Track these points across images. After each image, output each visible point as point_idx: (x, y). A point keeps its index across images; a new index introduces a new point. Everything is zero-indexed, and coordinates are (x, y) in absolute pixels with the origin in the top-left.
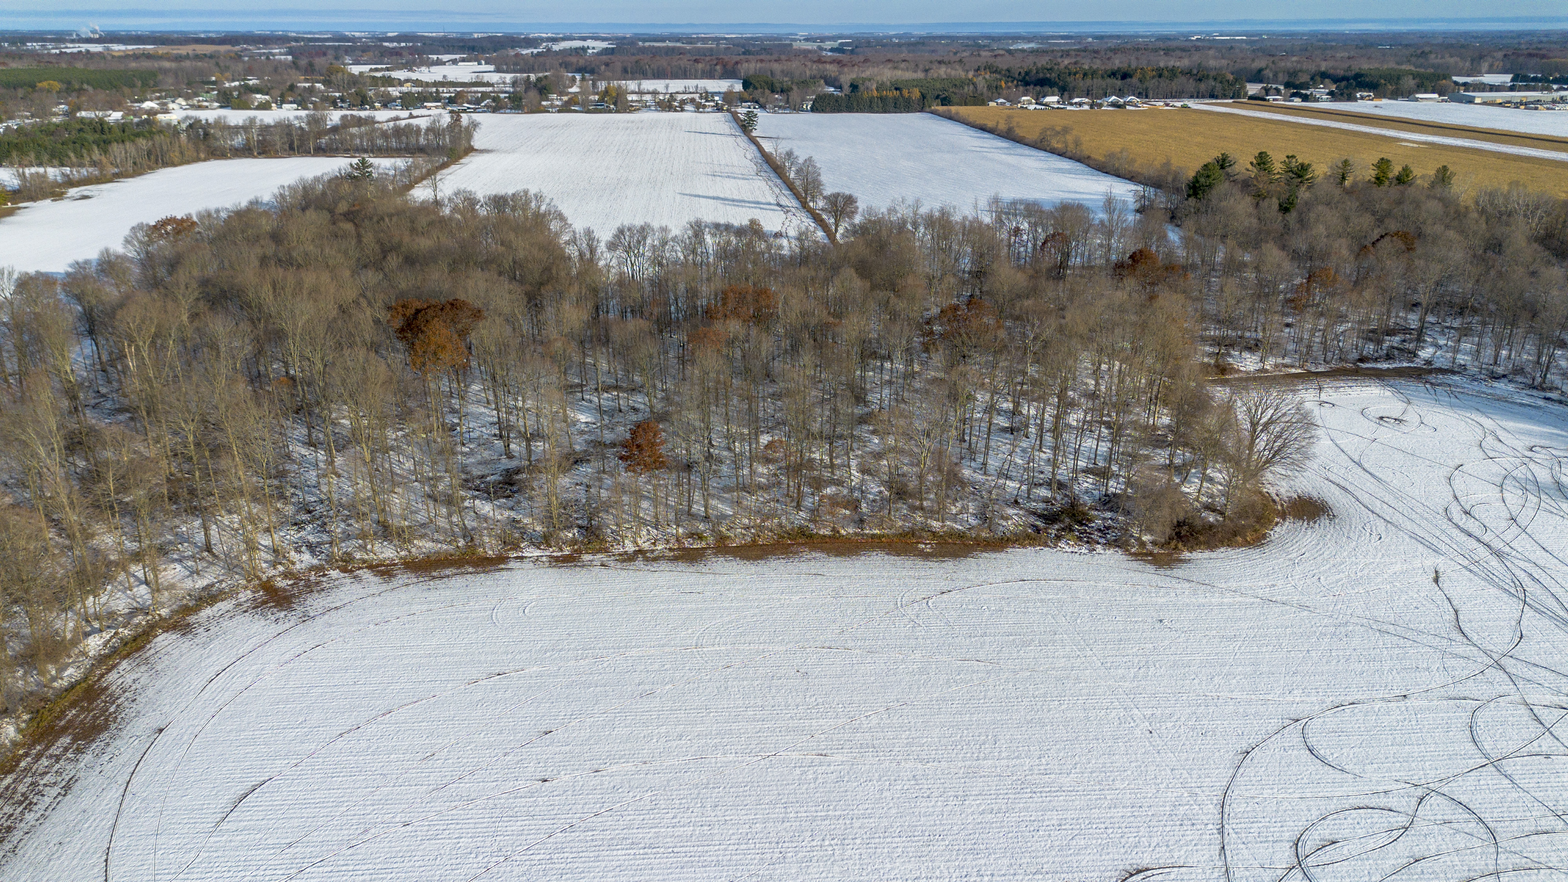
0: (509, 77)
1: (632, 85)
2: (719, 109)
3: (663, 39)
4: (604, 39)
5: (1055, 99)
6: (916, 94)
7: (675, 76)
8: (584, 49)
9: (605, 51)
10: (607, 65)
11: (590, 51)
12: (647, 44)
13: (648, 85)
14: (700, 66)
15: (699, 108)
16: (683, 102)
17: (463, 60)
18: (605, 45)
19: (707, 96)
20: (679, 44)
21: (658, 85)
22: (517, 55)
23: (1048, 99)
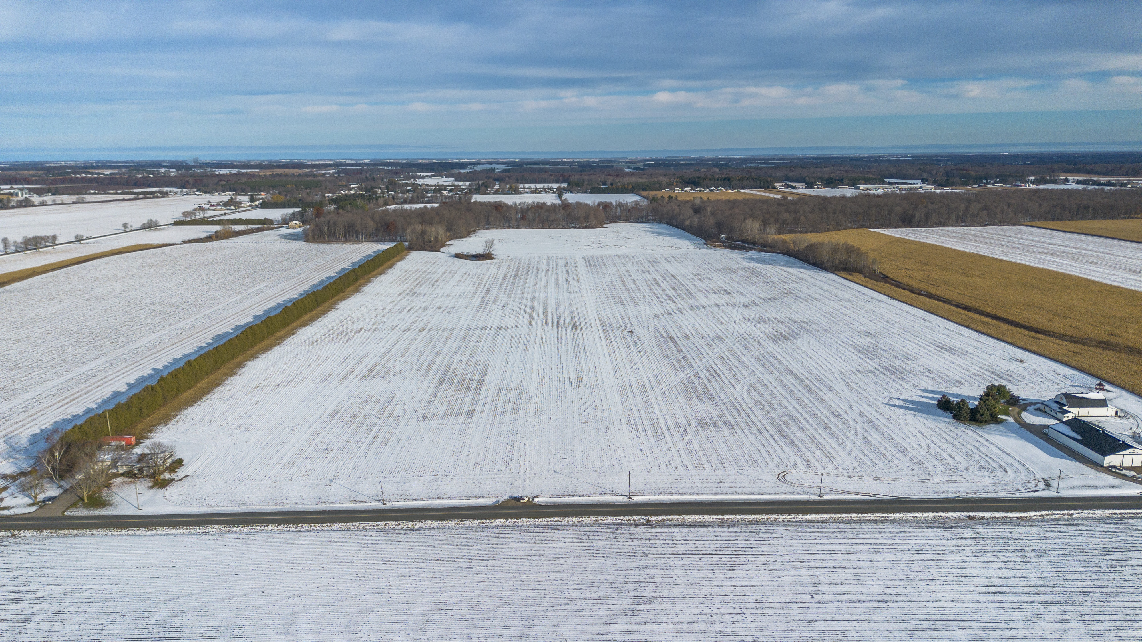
0: (467, 183)
1: (521, 186)
2: (554, 193)
3: (538, 164)
4: (502, 163)
5: (689, 188)
6: (630, 186)
7: (540, 182)
8: (494, 169)
9: (505, 171)
10: (509, 177)
11: (497, 171)
12: (529, 166)
13: (527, 186)
14: (552, 177)
15: (546, 192)
16: (541, 191)
17: (434, 176)
18: (503, 167)
19: (551, 189)
20: (547, 166)
21: (533, 186)
22: (460, 173)
23: (686, 189)
